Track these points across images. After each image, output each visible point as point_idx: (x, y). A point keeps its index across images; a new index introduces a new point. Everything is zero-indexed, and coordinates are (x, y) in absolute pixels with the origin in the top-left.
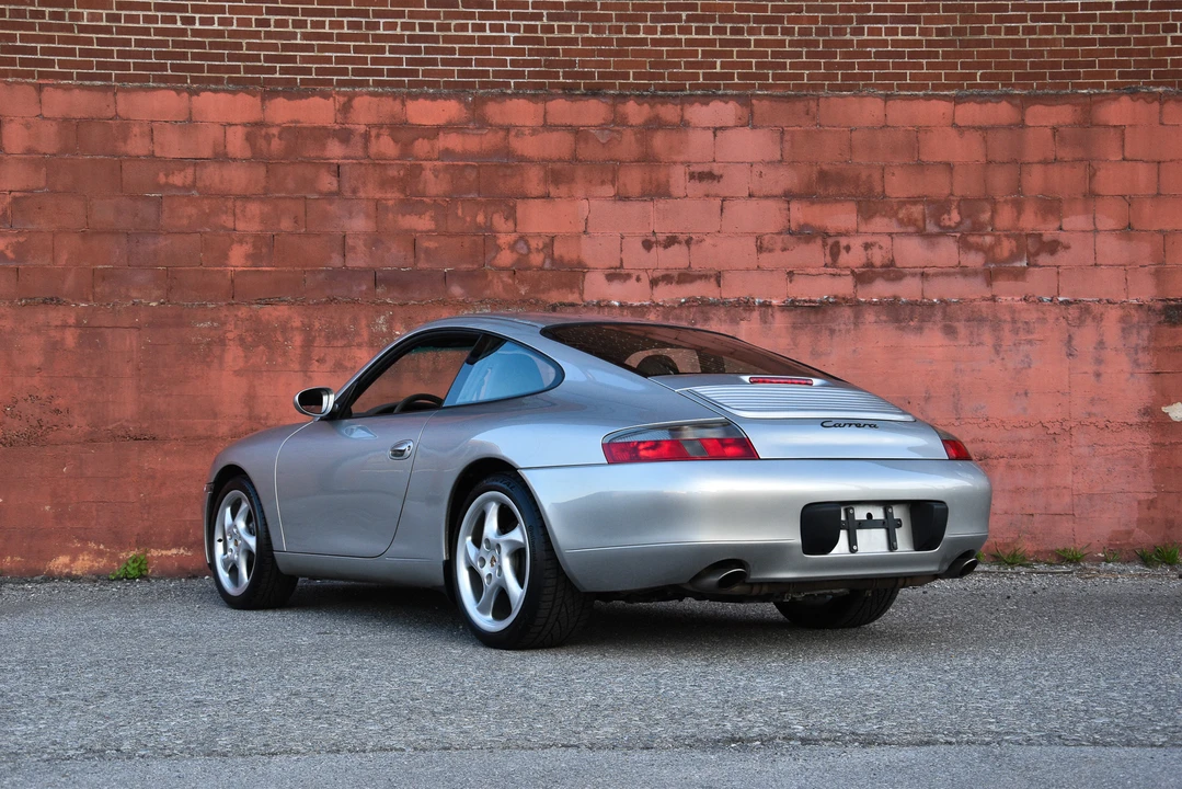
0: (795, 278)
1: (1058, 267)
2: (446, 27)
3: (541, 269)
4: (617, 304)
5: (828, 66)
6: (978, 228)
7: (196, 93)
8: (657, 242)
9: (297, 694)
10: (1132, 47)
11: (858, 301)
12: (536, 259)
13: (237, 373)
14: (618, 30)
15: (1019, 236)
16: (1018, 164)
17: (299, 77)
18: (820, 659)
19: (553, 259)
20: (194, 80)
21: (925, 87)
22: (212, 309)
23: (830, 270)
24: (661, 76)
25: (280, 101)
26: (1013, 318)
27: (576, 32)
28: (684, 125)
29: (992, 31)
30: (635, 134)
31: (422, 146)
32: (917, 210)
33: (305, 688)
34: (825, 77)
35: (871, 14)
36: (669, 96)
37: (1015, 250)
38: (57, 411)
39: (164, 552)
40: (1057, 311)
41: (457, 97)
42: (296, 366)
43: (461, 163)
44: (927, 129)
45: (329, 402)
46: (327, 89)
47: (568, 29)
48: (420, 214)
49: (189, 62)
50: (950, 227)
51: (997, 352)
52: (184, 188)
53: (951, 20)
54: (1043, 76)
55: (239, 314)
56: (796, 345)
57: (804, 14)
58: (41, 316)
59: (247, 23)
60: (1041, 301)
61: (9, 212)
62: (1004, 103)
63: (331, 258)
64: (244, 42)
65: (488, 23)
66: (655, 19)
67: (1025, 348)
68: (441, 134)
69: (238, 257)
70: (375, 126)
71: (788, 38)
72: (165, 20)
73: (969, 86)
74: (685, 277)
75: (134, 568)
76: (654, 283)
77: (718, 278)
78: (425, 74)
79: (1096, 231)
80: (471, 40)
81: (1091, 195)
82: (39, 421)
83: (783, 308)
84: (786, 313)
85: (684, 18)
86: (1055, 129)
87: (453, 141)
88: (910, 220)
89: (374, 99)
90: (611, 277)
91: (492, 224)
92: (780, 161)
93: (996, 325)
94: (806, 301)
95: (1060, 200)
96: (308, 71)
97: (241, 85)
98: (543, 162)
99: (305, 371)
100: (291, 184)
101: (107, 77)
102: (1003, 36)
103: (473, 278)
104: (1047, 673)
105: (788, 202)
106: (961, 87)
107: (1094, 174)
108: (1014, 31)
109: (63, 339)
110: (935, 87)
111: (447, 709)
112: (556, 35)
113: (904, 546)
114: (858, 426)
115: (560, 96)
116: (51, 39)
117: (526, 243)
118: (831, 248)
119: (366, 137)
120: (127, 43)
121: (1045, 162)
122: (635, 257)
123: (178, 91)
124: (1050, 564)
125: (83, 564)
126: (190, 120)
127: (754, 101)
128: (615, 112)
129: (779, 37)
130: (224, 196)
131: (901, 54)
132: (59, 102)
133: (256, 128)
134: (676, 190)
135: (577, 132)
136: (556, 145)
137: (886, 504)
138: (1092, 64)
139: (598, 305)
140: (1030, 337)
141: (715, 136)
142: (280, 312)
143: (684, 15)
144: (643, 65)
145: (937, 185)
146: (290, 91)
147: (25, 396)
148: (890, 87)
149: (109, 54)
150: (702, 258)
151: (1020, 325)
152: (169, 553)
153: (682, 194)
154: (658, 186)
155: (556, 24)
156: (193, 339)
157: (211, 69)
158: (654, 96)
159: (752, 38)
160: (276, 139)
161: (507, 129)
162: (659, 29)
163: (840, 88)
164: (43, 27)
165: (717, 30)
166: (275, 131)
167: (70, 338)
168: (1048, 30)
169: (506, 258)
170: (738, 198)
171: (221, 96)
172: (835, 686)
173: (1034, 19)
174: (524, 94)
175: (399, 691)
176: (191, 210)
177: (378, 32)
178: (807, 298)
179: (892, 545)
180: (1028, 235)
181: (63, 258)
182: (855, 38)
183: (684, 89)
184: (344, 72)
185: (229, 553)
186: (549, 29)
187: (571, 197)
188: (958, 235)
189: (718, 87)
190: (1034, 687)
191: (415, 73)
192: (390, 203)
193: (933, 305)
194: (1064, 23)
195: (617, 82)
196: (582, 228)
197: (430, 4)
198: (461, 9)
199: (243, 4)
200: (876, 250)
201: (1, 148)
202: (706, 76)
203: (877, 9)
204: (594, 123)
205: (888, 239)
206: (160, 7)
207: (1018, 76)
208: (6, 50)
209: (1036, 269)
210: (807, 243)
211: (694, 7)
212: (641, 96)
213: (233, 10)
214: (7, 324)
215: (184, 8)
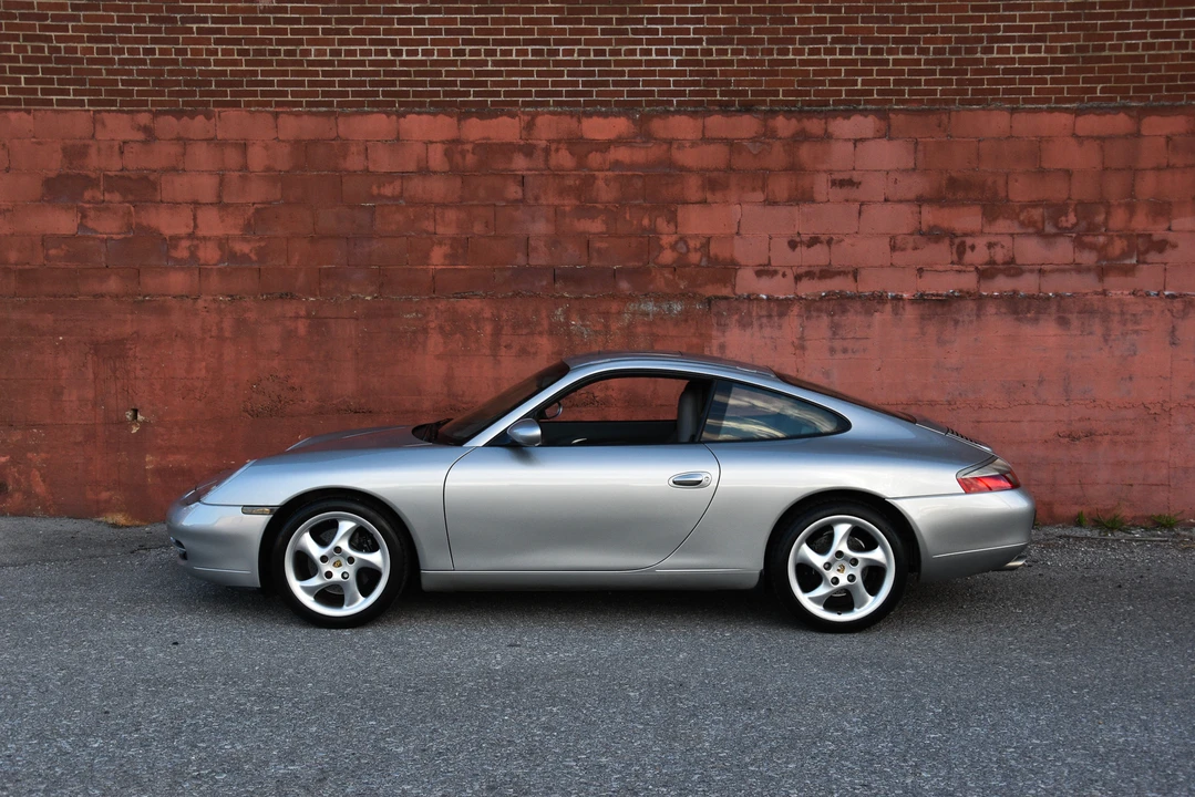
0: (924, 274)
1: (1166, 264)
2: (618, 53)
3: (698, 266)
4: (764, 297)
5: (959, 82)
6: (1092, 229)
7: (403, 115)
8: (801, 242)
11: (981, 296)
12: (694, 257)
13: (438, 357)
14: (770, 52)
15: (1130, 236)
16: (1133, 170)
17: (489, 99)
19: (709, 257)
20: (402, 104)
21: (1048, 100)
22: (417, 302)
23: (956, 267)
24: (807, 93)
25: (474, 120)
26: (1121, 311)
27: (732, 54)
28: (827, 137)
29: (1113, 48)
30: (784, 146)
31: (595, 159)
32: (1037, 213)
34: (956, 92)
35: (1001, 34)
36: (815, 111)
37: (1126, 249)
38: (293, 389)
40: (1163, 304)
41: (626, 114)
42: (487, 351)
43: (629, 173)
44: (1049, 139)
46: (514, 109)
47: (725, 52)
48: (593, 218)
49: (398, 89)
50: (1066, 228)
51: (1106, 341)
52: (394, 198)
53: (1076, 38)
54: (1160, 89)
55: (439, 306)
56: (924, 334)
57: (939, 35)
58: (278, 308)
59: (446, 53)
60: (1148, 295)
61: (252, 221)
62: (1122, 115)
63: (516, 258)
64: (443, 69)
65: (654, 47)
66: (803, 42)
67: (1131, 337)
68: (612, 147)
69: (438, 257)
70: (554, 141)
71: (923, 57)
72: (378, 53)
73: (1090, 99)
74: (826, 273)
76: (798, 278)
77: (855, 274)
78: (599, 94)
80: (639, 63)
82: (279, 396)
83: (913, 301)
84: (915, 306)
85: (829, 40)
86: (1169, 139)
87: (621, 154)
88: (1029, 222)
89: (555, 118)
90: (759, 274)
91: (655, 226)
92: (914, 170)
93: (1106, 316)
94: (933, 295)
95: (1170, 204)
96: (497, 94)
97: (440, 108)
98: (702, 171)
99: (495, 356)
100: (482, 194)
101: (330, 104)
102: (1123, 53)
103: (639, 274)
105: (920, 206)
106: (1082, 100)
108: (1135, 47)
109: (296, 328)
110: (1058, 101)
112: (714, 57)
115: (717, 112)
116: (285, 73)
117: (686, 243)
118: (958, 248)
119: (547, 151)
120: (347, 73)
121: (1158, 169)
122: (782, 255)
123: (388, 114)
124: (1146, 529)
126: (398, 139)
127: (891, 115)
128: (766, 126)
129: (916, 56)
130: (427, 204)
131: (1027, 71)
132: (291, 127)
133: (453, 145)
134: (819, 197)
135: (732, 144)
136: (713, 156)
139: (749, 297)
140: (1138, 327)
141: (855, 147)
142: (473, 305)
143: (829, 37)
144: (791, 83)
145: (1056, 190)
146: (482, 112)
147: (268, 376)
148: (1016, 101)
149: (332, 84)
150: (841, 256)
151: (1128, 317)
153: (824, 198)
154: (803, 192)
155: (714, 48)
156: (401, 328)
157: (416, 94)
158: (801, 111)
159: (891, 57)
160: (470, 154)
161: (670, 142)
162: (807, 50)
163: (970, 102)
164: (280, 63)
165: (859, 51)
166: (469, 147)
167: (302, 327)
168: (1167, 46)
169: (668, 256)
170: (874, 202)
171: (424, 117)
173: (1154, 36)
174: (685, 111)
176: (399, 217)
177: (558, 58)
178: (934, 292)
180: (1139, 236)
181: (296, 259)
182: (985, 57)
183: (829, 105)
184: (529, 94)
186: (708, 52)
187: (726, 202)
188: (1074, 235)
189: (858, 102)
191: (589, 94)
192: (567, 209)
193: (1049, 298)
194: (1182, 39)
195: (768, 99)
196: (735, 230)
197: (604, 32)
198: (631, 36)
199: (444, 37)
200: (998, 249)
201: (245, 167)
202: (849, 93)
203: (1007, 29)
204: (747, 136)
205: (1009, 239)
206: (373, 42)
207: (1136, 90)
208: (250, 84)
209: (1145, 266)
210: (936, 242)
211: (838, 30)
212: (790, 111)
213: (434, 42)
214: (252, 316)
215: (393, 42)
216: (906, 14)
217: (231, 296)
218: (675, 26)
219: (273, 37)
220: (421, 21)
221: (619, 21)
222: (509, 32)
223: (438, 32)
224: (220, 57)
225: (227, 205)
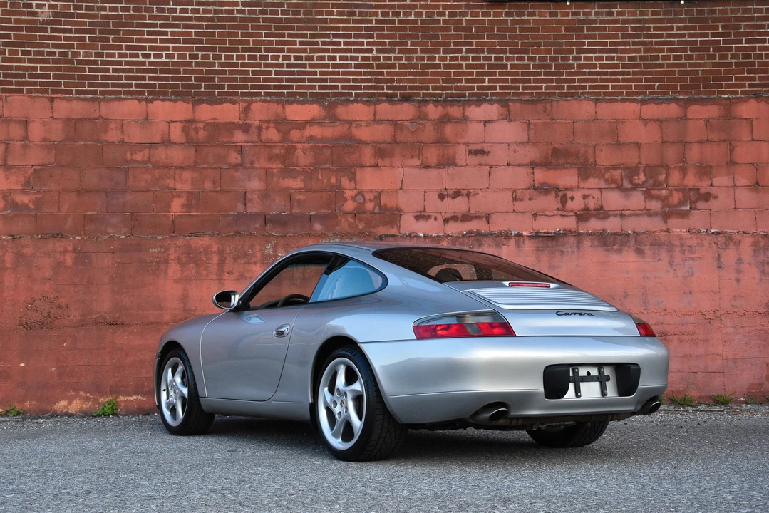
0: (538, 218)
1: (710, 210)
2: (311, 58)
3: (373, 212)
4: (422, 235)
5: (557, 81)
6: (657, 185)
7: (151, 101)
8: (448, 195)
9: (214, 491)
10: (756, 68)
11: (579, 233)
12: (369, 206)
13: (176, 281)
14: (422, 59)
15: (684, 190)
16: (683, 143)
17: (216, 91)
18: (557, 468)
19: (380, 207)
20: (150, 93)
21: (621, 94)
22: (160, 240)
23: (560, 213)
24: (450, 88)
25: (205, 106)
26: (681, 244)
27: (395, 60)
28: (465, 119)
29: (665, 58)
30: (433, 125)
31: (295, 134)
32: (617, 174)
33: (219, 487)
34: (556, 88)
35: (585, 47)
36: (456, 101)
37: (682, 199)
38: (60, 307)
39: (128, 398)
40: (711, 238)
41: (318, 102)
42: (214, 277)
43: (320, 145)
44: (623, 121)
45: (235, 300)
46: (235, 98)
47: (389, 59)
48: (294, 178)
49: (147, 82)
50: (639, 184)
51: (671, 266)
52: (143, 162)
53: (639, 51)
54: (698, 87)
55: (177, 243)
56: (539, 261)
57: (542, 47)
58: (51, 245)
59: (184, 57)
60: (699, 232)
61: (31, 178)
62: (673, 104)
63: (237, 206)
64: (182, 69)
65: (338, 55)
66: (445, 52)
67: (689, 263)
68: (308, 126)
69: (177, 206)
70: (265, 121)
71: (531, 63)
72: (132, 55)
73: (650, 93)
74: (466, 217)
75: (109, 408)
76: (446, 221)
77: (488, 218)
78: (298, 88)
79: (735, 186)
80: (327, 66)
81: (732, 163)
82: (49, 313)
83: (530, 237)
84: (533, 241)
85: (464, 51)
86: (707, 121)
87: (315, 131)
88: (612, 180)
89: (266, 104)
90: (417, 218)
91: (340, 184)
92: (528, 142)
93: (670, 248)
94: (544, 233)
95: (711, 167)
96: (222, 86)
97: (179, 97)
98: (374, 144)
99: (220, 280)
100: (211, 160)
101: (95, 92)
102: (672, 61)
103: (328, 218)
104: (708, 478)
105: (533, 169)
106: (645, 94)
107: (733, 150)
108: (679, 58)
109: (65, 260)
110: (628, 94)
111: (312, 501)
112: (382, 62)
113: (612, 393)
114: (580, 314)
115: (384, 101)
116: (59, 69)
117: (363, 196)
118: (561, 199)
119: (259, 128)
120: (108, 70)
121: (701, 142)
122: (434, 205)
123: (139, 101)
124: (709, 405)
125: (76, 406)
126: (147, 119)
127: (510, 104)
128: (420, 111)
129: (526, 62)
130: (168, 167)
131: (606, 73)
132: (64, 108)
134: (460, 162)
135: (395, 124)
136: (382, 133)
137: (600, 366)
138: (731, 79)
139: (410, 235)
140: (696, 255)
141: (485, 126)
142: (203, 242)
143: (464, 49)
144: (438, 81)
145: (630, 157)
146: (211, 100)
147: (40, 297)
148: (599, 94)
149: (96, 78)
150: (477, 205)
151: (686, 248)
152: (131, 398)
153: (464, 163)
154: (448, 159)
155: (381, 55)
156: (148, 259)
157: (161, 86)
158: (445, 101)
159: (509, 63)
160: (202, 130)
161: (350, 123)
162: (448, 58)
163: (566, 95)
164: (55, 61)
165: (486, 59)
166: (201, 125)
167: (69, 260)
168: (702, 57)
169: (350, 206)
170: (500, 166)
171: (167, 103)
172: (567, 486)
173: (692, 50)
174: (361, 100)
175: (281, 490)
176: (147, 177)
177: (267, 62)
178: (546, 231)
179: (603, 393)
180: (690, 190)
181: (66, 207)
182: (575, 63)
183: (464, 96)
184: (246, 87)
185: (170, 399)
186: (377, 59)
187: (392, 166)
188: (644, 189)
189: (486, 95)
190: (700, 487)
191: (291, 87)
192: (275, 171)
193: (628, 235)
194: (711, 53)
195: (421, 92)
196: (399, 186)
197: (301, 43)
198: (321, 47)
199: (182, 45)
200: (590, 199)
201: (26, 138)
202: (479, 88)
203: (589, 44)
204: (408, 118)
205: (598, 192)
206: (128, 48)
207: (682, 87)
208: (31, 76)
209: (696, 211)
210: (546, 195)
211: (471, 44)
212: (437, 101)
213: (175, 49)
214: (29, 251)
215: (143, 48)
216: (518, 33)
217: (12, 236)
218: (353, 39)
219: (51, 42)
220: (165, 33)
221: (313, 36)
222: (231, 42)
223: (178, 41)
224: (7, 55)
225: (12, 167)
